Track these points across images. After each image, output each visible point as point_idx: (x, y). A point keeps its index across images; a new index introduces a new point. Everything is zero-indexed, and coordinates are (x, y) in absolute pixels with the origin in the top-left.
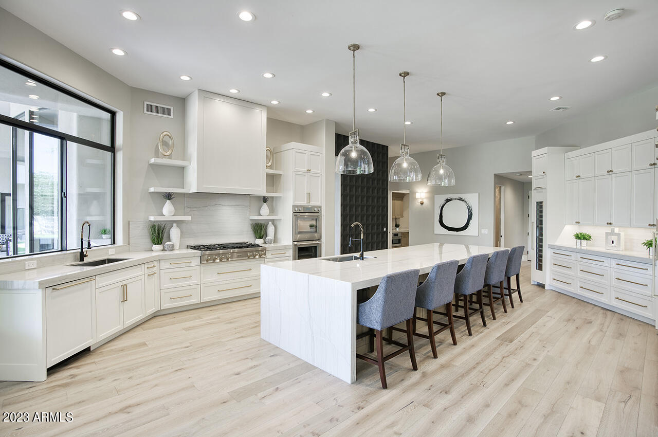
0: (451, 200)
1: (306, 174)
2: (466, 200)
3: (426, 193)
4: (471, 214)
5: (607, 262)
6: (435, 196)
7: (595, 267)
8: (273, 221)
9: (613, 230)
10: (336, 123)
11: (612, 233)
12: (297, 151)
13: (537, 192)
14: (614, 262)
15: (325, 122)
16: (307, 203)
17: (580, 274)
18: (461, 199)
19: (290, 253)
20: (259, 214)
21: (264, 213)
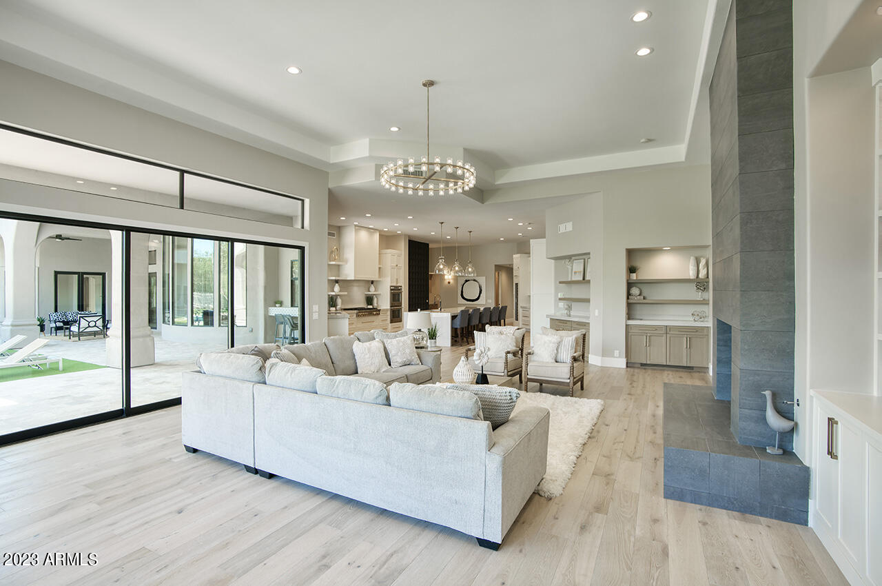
0: (468, 281)
1: (395, 267)
2: (478, 280)
3: (452, 275)
4: (482, 290)
6: (459, 278)
8: (377, 295)
10: (409, 236)
12: (392, 254)
13: (516, 278)
15: (404, 236)
16: (396, 285)
18: (475, 281)
19: (389, 312)
20: (369, 291)
21: (372, 291)
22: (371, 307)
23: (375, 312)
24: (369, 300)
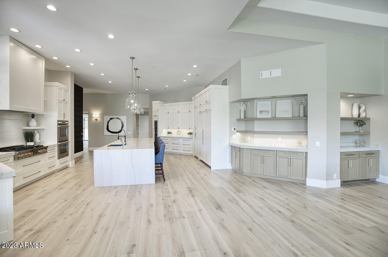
0: (113, 118)
1: (62, 102)
2: (120, 119)
3: (99, 114)
4: (123, 125)
5: (180, 140)
6: (104, 116)
7: (176, 142)
8: (38, 130)
9: (179, 130)
10: (75, 74)
11: (179, 131)
12: (60, 88)
13: (155, 117)
14: (182, 139)
15: (70, 74)
16: (63, 119)
17: (171, 145)
18: (118, 118)
19: (56, 149)
20: (28, 126)
21: (33, 125)
22: (31, 144)
23: (39, 150)
24: (29, 136)
